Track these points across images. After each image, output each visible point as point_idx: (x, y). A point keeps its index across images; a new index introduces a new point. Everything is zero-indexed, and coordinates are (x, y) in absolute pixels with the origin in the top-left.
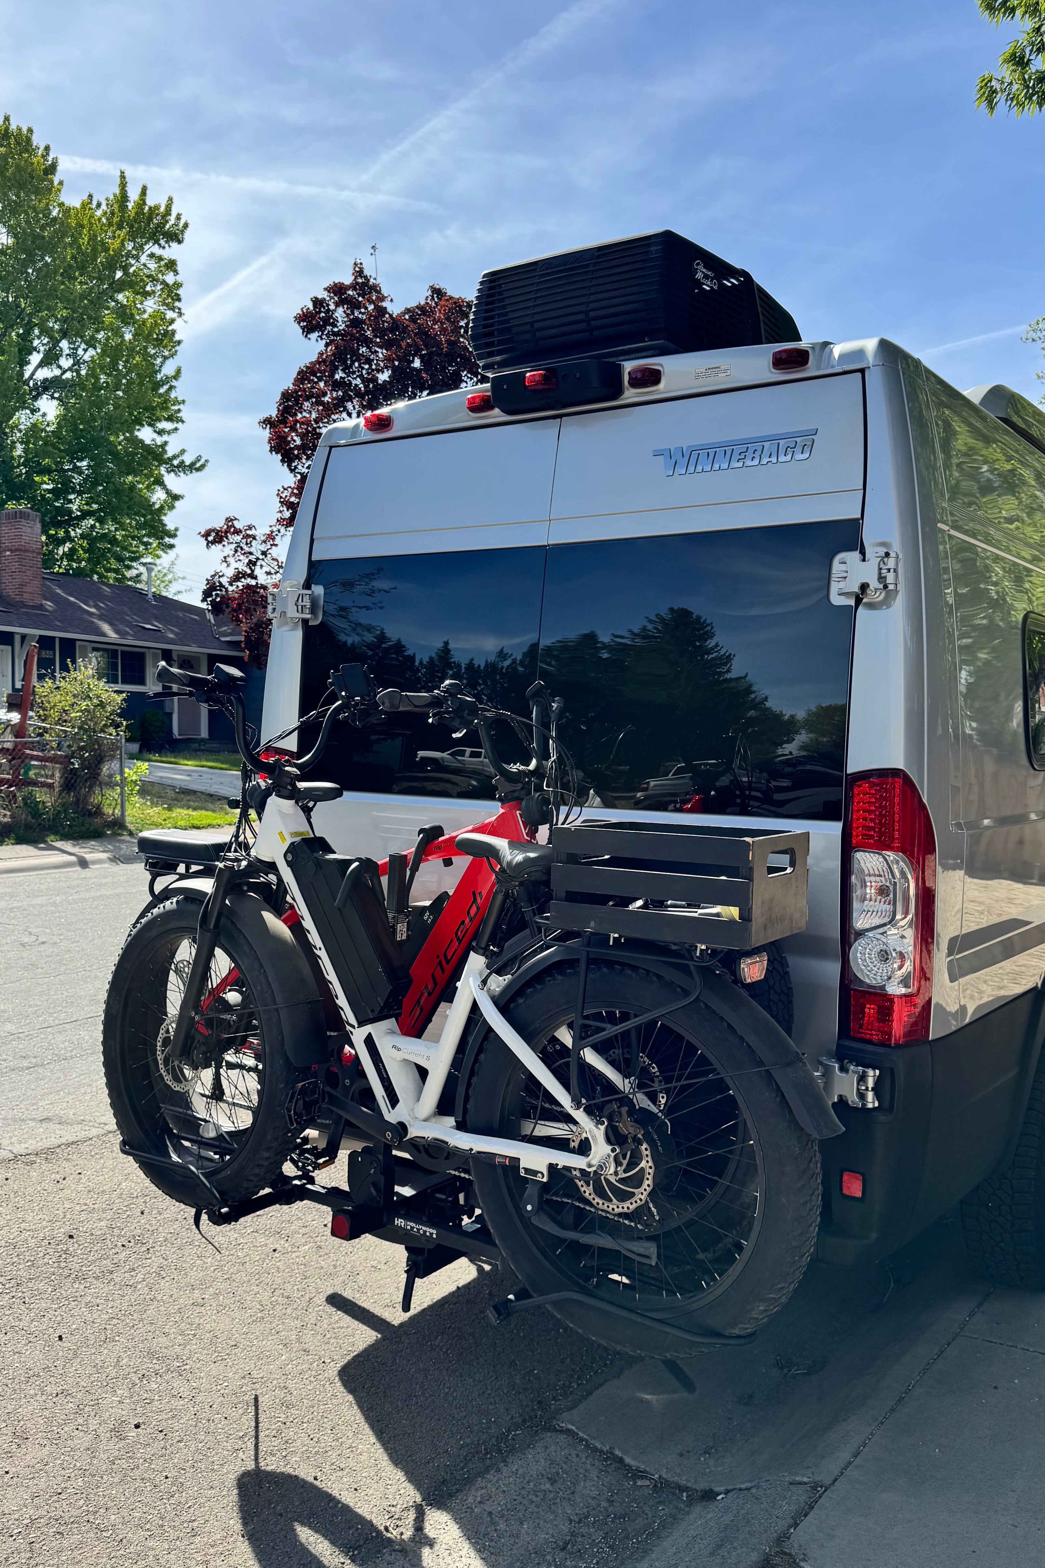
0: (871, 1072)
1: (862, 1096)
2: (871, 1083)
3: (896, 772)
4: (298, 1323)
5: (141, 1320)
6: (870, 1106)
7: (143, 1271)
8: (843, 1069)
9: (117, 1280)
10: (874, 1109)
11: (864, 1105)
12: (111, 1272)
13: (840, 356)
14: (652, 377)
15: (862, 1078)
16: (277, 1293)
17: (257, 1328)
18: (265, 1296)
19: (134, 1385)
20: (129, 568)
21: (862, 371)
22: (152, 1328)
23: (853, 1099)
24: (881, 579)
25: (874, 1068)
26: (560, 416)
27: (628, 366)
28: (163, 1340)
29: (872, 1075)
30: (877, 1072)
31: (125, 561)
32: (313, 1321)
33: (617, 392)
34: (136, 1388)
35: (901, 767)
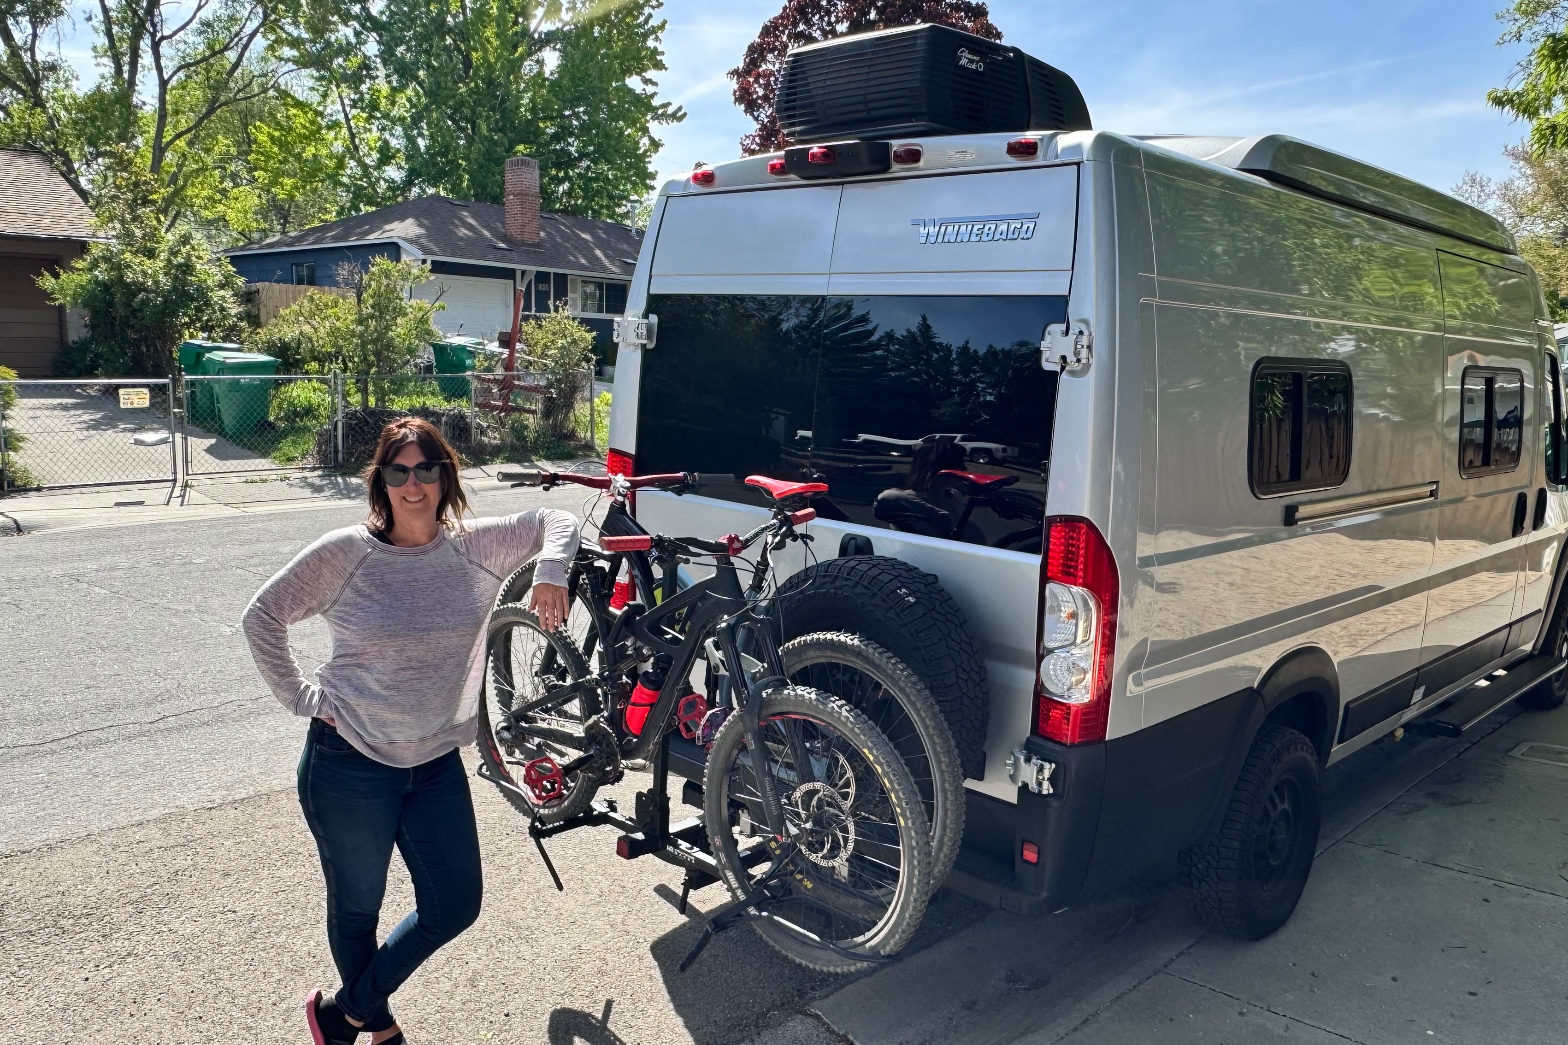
0: (1047, 765)
1: (1040, 784)
2: (1047, 774)
3: (1081, 519)
4: (626, 909)
5: (508, 896)
6: (1045, 792)
7: (518, 856)
8: (1028, 760)
9: (497, 861)
10: (1049, 795)
11: (1040, 791)
12: (494, 855)
13: (1063, 150)
14: (914, 156)
15: (1041, 770)
16: (617, 883)
17: (593, 911)
18: (605, 884)
19: (491, 946)
20: (619, 206)
21: (1078, 164)
22: (514, 903)
23: (1033, 786)
24: (1077, 353)
25: (1050, 762)
26: (843, 183)
27: (896, 144)
28: (521, 913)
29: (1048, 769)
30: (1054, 765)
31: (617, 199)
32: (638, 908)
33: (886, 168)
34: (493, 949)
35: (1085, 514)
